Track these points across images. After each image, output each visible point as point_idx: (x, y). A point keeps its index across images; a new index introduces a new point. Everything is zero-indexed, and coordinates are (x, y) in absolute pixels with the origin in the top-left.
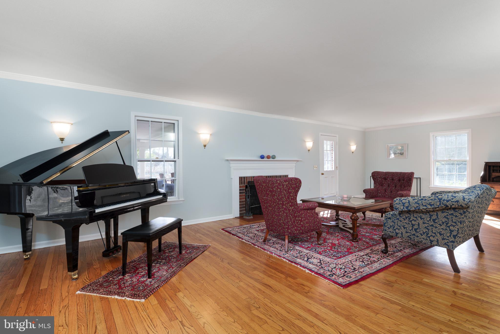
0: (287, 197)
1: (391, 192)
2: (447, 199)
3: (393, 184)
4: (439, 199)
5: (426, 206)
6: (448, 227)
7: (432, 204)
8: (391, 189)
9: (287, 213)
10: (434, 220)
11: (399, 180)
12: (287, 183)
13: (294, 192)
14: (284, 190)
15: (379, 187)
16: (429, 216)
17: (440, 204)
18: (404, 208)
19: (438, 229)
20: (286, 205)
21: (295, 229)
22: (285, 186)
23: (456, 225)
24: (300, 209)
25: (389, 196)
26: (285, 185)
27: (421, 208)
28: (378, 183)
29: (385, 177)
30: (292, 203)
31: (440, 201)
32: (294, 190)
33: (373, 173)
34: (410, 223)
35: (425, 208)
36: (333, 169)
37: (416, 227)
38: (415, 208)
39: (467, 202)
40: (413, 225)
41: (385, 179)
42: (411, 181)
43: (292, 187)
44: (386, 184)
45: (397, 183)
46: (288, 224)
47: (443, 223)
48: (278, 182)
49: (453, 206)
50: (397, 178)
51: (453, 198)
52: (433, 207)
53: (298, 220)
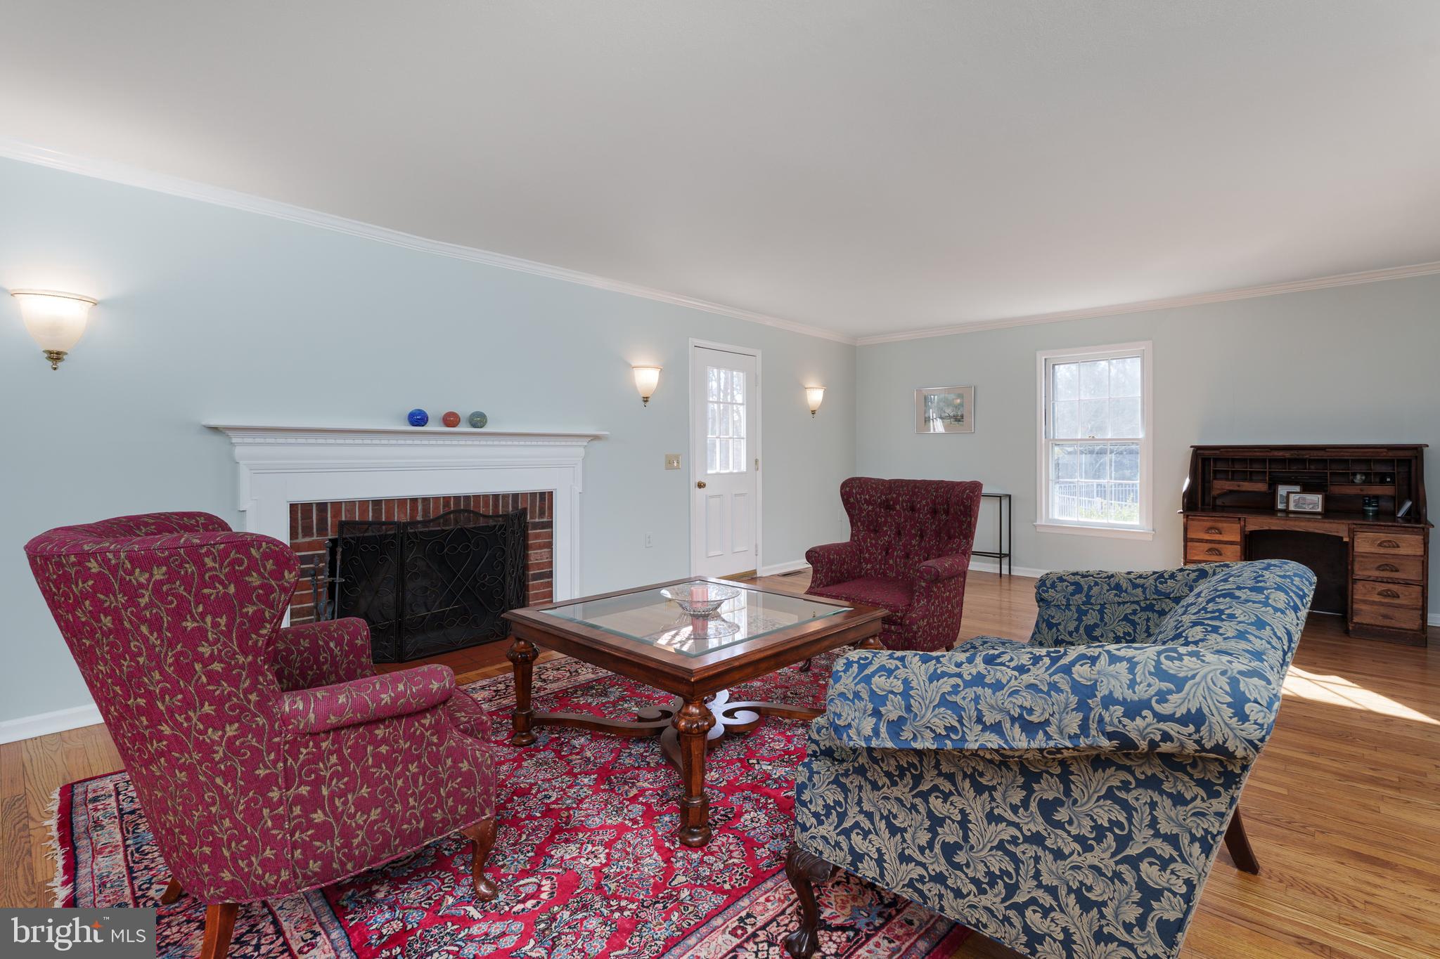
0: (170, 670)
1: (907, 556)
2: (1129, 695)
3: (913, 526)
4: (1076, 687)
5: (997, 728)
6: (1128, 860)
7: (1034, 718)
8: (905, 546)
9: (190, 770)
10: (1048, 809)
11: (934, 512)
12: (159, 573)
13: (228, 634)
14: (143, 620)
15: (865, 540)
16: (1020, 780)
17: (1084, 727)
18: (876, 732)
19: (1073, 868)
20: (172, 717)
21: (264, 863)
22: (147, 594)
23: (1175, 854)
24: (296, 732)
25: (898, 573)
26: (141, 586)
27: (976, 739)
28: (863, 524)
29: (887, 500)
30: (219, 702)
31: (1083, 706)
32: (223, 621)
33: (844, 485)
34: (922, 808)
35: (993, 741)
36: (743, 468)
37: (950, 834)
38: (937, 737)
39: (1261, 726)
40: (936, 822)
41: (888, 506)
42: (971, 517)
43: (204, 599)
44: (890, 527)
45: (926, 522)
46: (213, 833)
47: (1100, 832)
48: (93, 566)
49: (1165, 747)
50: (927, 504)
51: (1165, 686)
52: (1039, 741)
53: (280, 802)
